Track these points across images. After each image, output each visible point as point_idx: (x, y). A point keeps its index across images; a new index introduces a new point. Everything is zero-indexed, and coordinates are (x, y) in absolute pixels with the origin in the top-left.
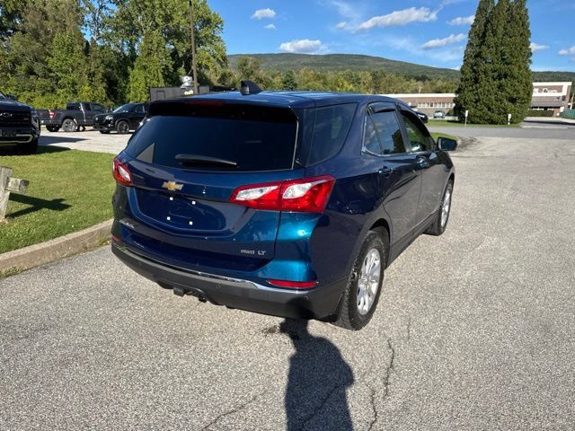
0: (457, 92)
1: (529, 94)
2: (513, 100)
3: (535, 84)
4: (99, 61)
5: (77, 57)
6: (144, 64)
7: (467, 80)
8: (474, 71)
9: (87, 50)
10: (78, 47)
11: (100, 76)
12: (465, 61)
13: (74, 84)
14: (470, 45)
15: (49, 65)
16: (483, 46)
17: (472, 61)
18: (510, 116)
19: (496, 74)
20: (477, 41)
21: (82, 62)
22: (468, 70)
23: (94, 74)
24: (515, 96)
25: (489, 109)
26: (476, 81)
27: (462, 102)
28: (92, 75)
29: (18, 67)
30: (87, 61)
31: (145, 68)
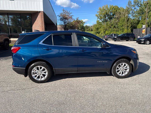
4: (130, 23)
5: (125, 23)
6: (143, 22)
9: (128, 21)
10: (126, 20)
11: (130, 26)
13: (123, 29)
15: (118, 25)
21: (126, 23)
23: (128, 26)
28: (128, 27)
29: (112, 26)
30: (127, 23)
31: (142, 23)
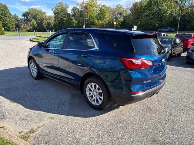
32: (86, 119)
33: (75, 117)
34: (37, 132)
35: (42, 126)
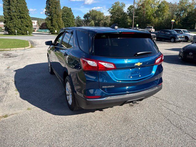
0: (4, 23)
1: (32, 25)
2: (27, 26)
3: (33, 21)
7: (7, 18)
8: (9, 15)
12: (4, 11)
14: (4, 5)
16: (10, 6)
17: (7, 11)
18: (28, 32)
19: (19, 17)
20: (7, 4)
22: (6, 14)
24: (28, 25)
25: (20, 29)
26: (12, 19)
27: (8, 27)
32: (54, 116)
33: (46, 112)
34: (7, 118)
35: (16, 114)
